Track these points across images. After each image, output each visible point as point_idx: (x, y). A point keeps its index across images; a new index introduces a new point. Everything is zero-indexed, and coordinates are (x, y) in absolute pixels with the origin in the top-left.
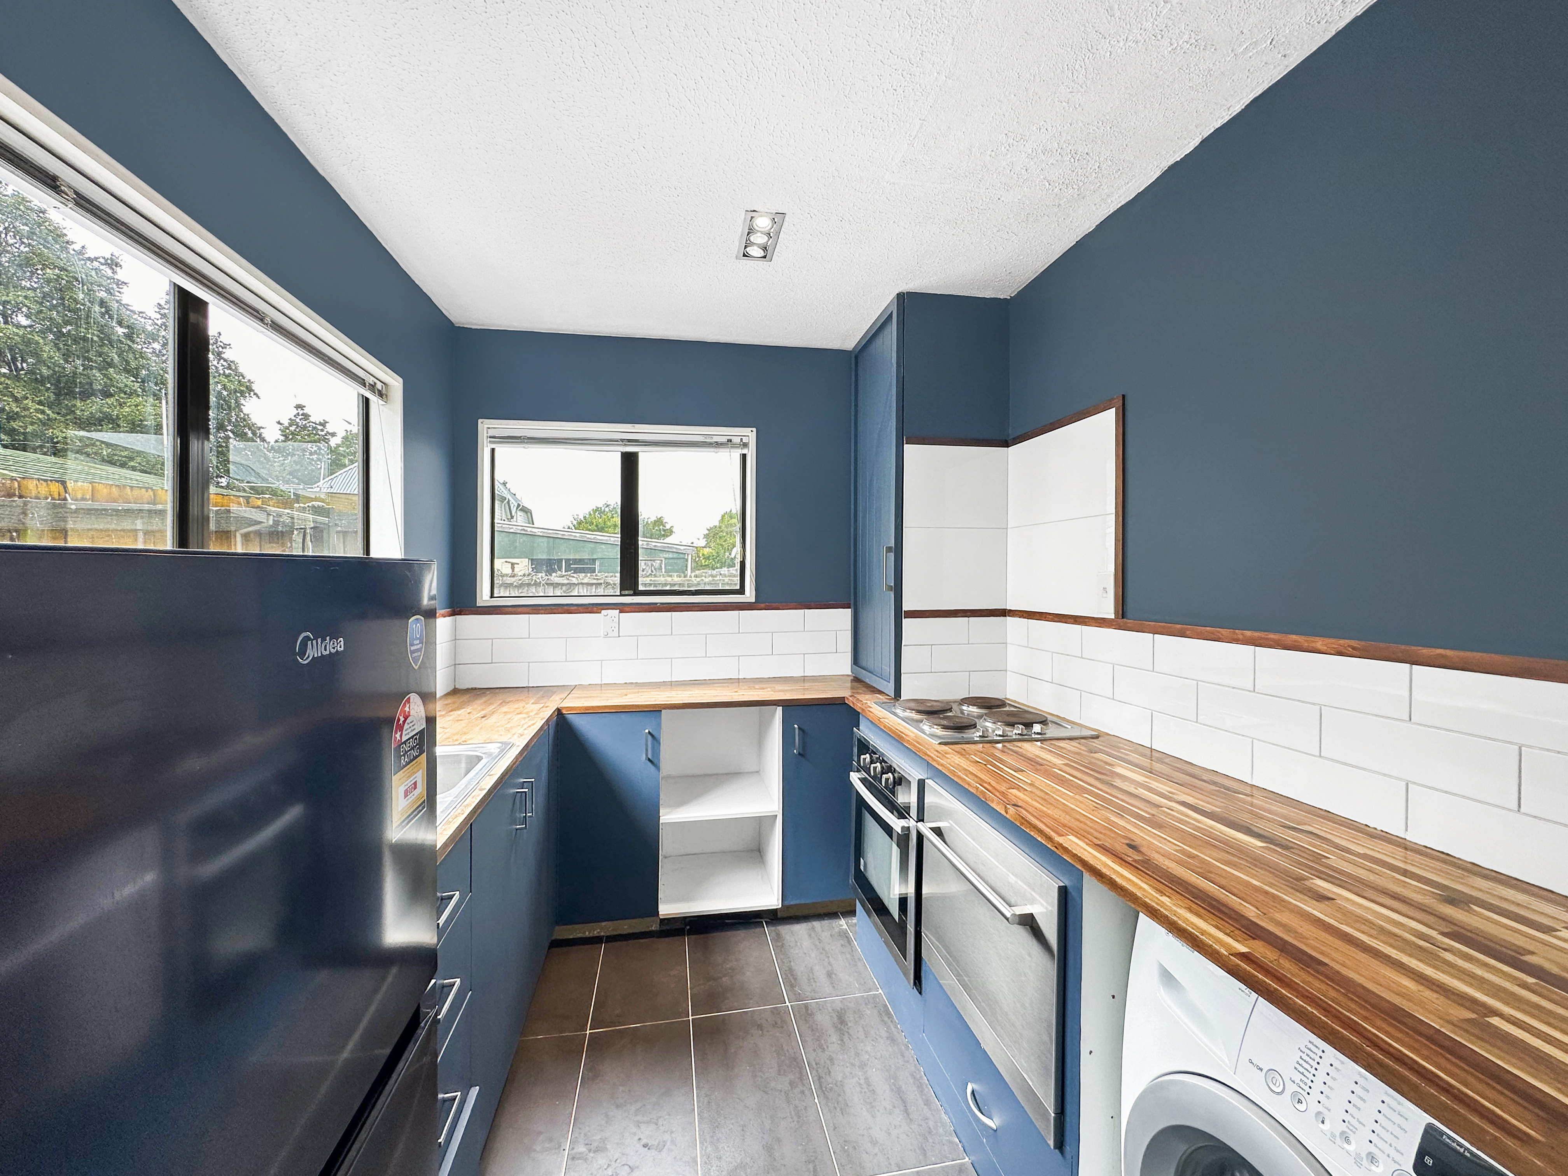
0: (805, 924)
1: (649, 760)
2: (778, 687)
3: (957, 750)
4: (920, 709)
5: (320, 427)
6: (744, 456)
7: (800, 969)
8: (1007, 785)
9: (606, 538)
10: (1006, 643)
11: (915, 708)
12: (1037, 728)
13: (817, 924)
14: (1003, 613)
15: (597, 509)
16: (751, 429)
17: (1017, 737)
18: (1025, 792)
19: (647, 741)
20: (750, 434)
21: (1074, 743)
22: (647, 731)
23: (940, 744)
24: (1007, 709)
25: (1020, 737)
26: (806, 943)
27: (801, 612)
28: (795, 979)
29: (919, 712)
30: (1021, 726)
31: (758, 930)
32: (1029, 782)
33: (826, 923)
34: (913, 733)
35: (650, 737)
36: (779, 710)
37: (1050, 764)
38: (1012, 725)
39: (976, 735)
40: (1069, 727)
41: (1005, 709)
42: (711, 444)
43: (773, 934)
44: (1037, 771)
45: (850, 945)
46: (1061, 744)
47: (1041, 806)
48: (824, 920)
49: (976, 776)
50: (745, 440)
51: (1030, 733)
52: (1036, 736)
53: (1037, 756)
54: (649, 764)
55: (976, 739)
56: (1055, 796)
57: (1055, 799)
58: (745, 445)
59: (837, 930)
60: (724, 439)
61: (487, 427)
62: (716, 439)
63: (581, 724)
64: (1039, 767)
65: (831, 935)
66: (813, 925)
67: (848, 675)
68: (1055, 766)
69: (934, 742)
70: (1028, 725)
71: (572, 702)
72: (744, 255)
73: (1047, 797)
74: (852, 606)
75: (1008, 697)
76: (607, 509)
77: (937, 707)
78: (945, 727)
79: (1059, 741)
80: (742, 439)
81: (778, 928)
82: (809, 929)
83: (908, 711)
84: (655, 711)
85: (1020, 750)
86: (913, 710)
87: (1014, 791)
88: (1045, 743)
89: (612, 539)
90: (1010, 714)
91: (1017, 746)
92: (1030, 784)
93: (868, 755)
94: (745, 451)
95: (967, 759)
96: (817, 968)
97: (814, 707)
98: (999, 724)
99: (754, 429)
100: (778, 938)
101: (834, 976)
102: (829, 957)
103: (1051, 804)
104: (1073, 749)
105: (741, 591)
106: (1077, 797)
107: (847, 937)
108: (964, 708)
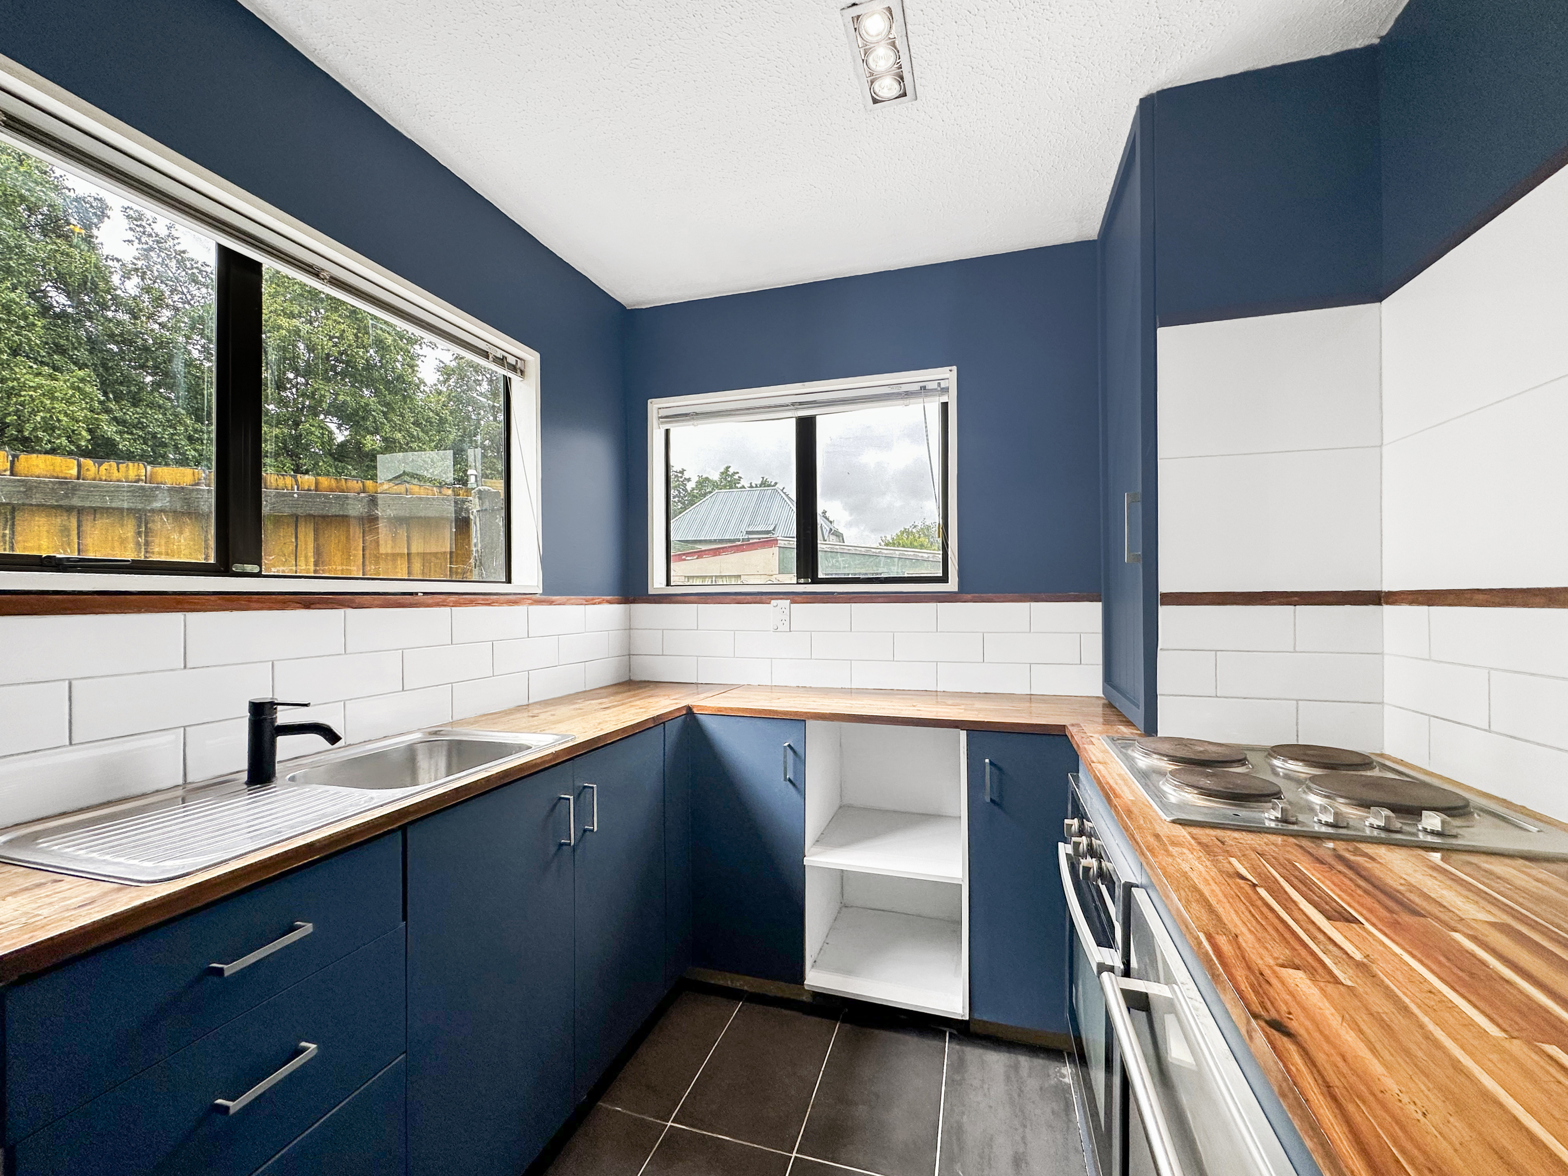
0: (1007, 1055)
1: (790, 780)
2: (978, 705)
3: (1205, 840)
4: (1178, 754)
5: (680, 475)
6: (945, 406)
7: (974, 1132)
8: (1282, 952)
9: (891, 552)
10: (1382, 654)
11: (1171, 753)
12: (1432, 821)
13: (1024, 1061)
14: (1376, 598)
15: (906, 531)
16: (950, 368)
17: (1376, 833)
18: (1330, 988)
19: (785, 757)
20: (948, 375)
21: (1538, 871)
22: (786, 744)
23: (1174, 822)
24: (1376, 773)
25: (1383, 835)
26: (998, 1089)
27: (1026, 605)
28: (961, 1149)
29: (1174, 759)
30: (1386, 812)
31: (935, 1043)
32: (1358, 956)
33: (1039, 1062)
34: (1133, 792)
35: (790, 753)
36: (963, 735)
37: (1444, 917)
38: (1366, 805)
39: (1269, 815)
40: (1534, 829)
41: (1369, 773)
42: (899, 394)
43: (955, 1057)
44: (1395, 928)
45: (1067, 1115)
46: (1498, 867)
47: (1364, 1052)
48: (1038, 1056)
49: (1211, 910)
50: (943, 384)
51: (1414, 830)
52: (1429, 838)
53: (1412, 888)
54: (790, 786)
55: (1268, 824)
56: (1431, 1026)
57: (1428, 1037)
58: (945, 390)
59: (1053, 1082)
60: (916, 387)
61: (656, 407)
62: (905, 388)
63: (712, 725)
64: (1406, 918)
65: (1041, 1089)
66: (1019, 1062)
67: (1098, 697)
68: (1460, 923)
69: (1164, 817)
70: (1413, 812)
71: (702, 702)
72: (875, 101)
73: (1398, 1022)
74: (1103, 598)
75: (1387, 752)
76: (914, 530)
77: (1213, 753)
78: (1208, 793)
79: (1492, 859)
80: (939, 384)
81: (964, 1048)
82: (1010, 1066)
83: (1155, 756)
84: (798, 720)
85: (1369, 865)
86: (1164, 755)
87: (1297, 978)
88: (1455, 857)
89: (897, 552)
90: (1377, 784)
91: (1366, 855)
92: (1359, 965)
93: (1076, 820)
94: (944, 399)
95: (1215, 862)
96: (1000, 1140)
97: (1015, 735)
98: (1342, 800)
99: (954, 368)
100: (959, 1066)
101: (1023, 1165)
102: (1025, 1126)
103: (1407, 1052)
104: (1532, 885)
105: (944, 579)
106: (1517, 1047)
107: (1066, 1098)
108: (1276, 762)
